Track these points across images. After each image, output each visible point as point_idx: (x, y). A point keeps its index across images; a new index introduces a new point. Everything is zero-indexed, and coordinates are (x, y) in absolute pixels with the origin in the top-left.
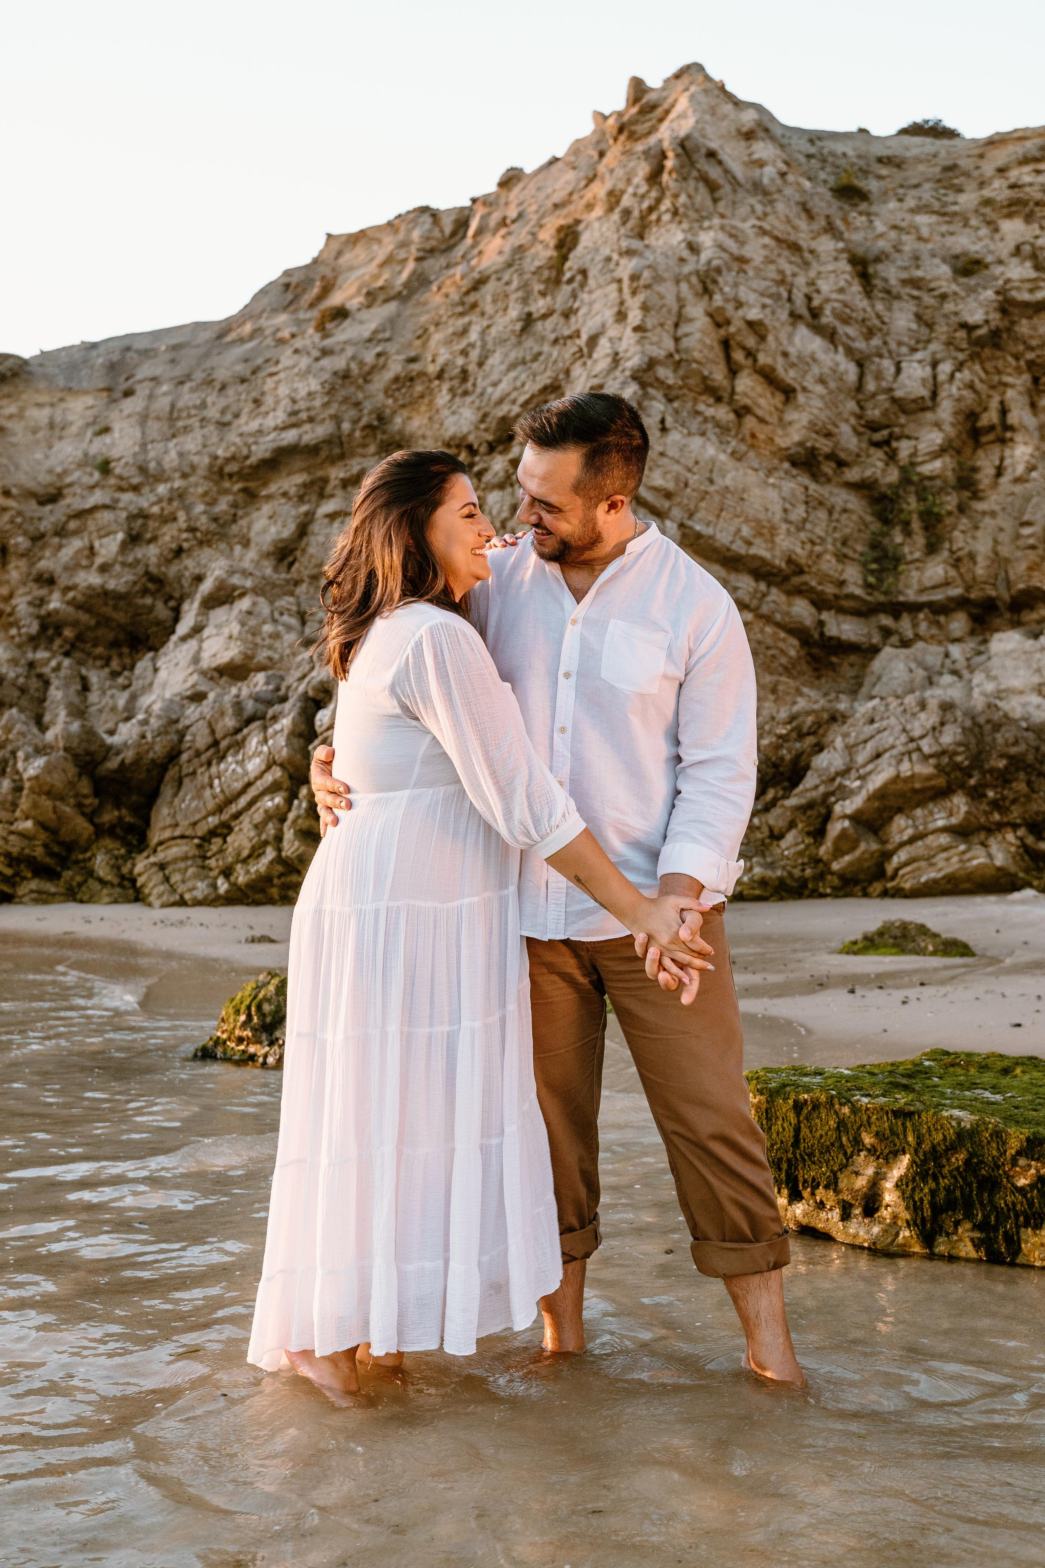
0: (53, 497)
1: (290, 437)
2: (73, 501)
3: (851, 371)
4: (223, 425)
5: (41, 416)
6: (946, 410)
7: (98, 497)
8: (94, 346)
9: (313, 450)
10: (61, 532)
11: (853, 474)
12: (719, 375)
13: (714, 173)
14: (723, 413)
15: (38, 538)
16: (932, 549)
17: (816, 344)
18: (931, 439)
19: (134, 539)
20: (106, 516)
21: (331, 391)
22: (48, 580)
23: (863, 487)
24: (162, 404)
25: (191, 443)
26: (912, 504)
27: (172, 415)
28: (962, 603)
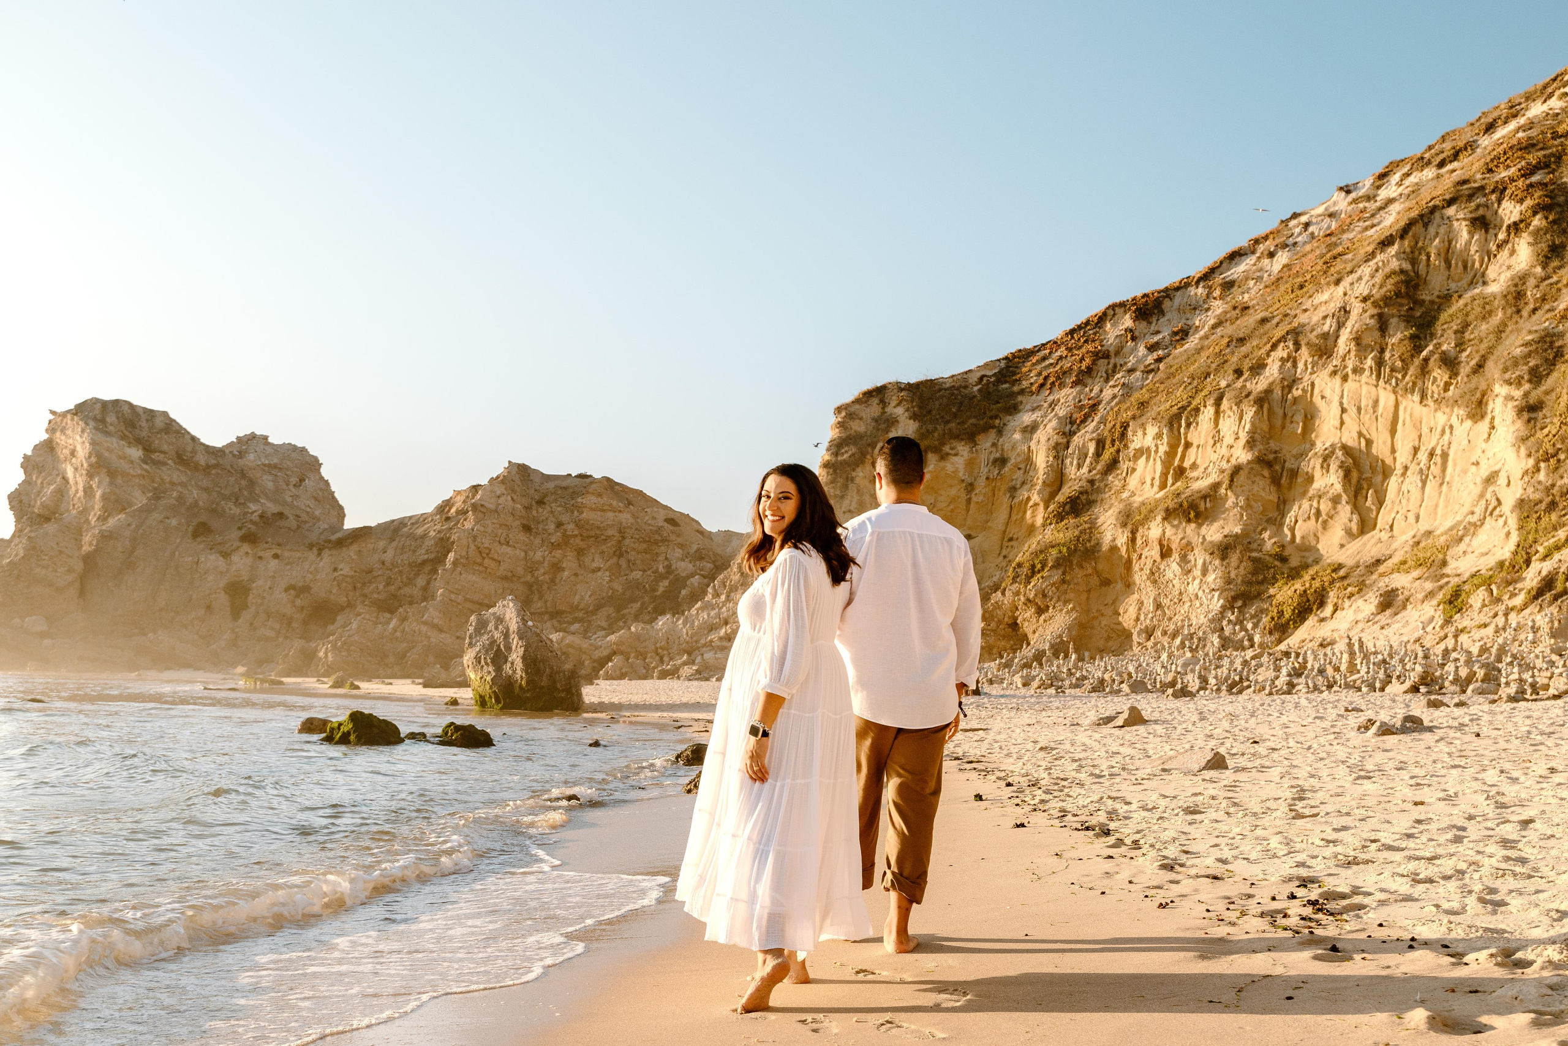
0: (371, 571)
1: (426, 557)
2: (375, 574)
3: (523, 554)
4: (415, 551)
5: (371, 546)
6: (546, 564)
7: (380, 572)
8: (393, 521)
9: (432, 560)
10: (370, 582)
11: (522, 580)
12: (479, 560)
13: (483, 510)
14: (481, 568)
15: (364, 584)
16: (540, 598)
17: (509, 550)
18: (542, 571)
19: (388, 584)
20: (381, 578)
21: (436, 544)
22: (365, 596)
23: (525, 583)
24: (400, 545)
25: (405, 557)
26: (535, 587)
27: (403, 547)
28: (546, 613)
